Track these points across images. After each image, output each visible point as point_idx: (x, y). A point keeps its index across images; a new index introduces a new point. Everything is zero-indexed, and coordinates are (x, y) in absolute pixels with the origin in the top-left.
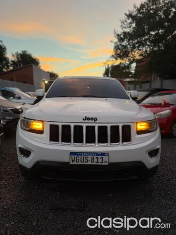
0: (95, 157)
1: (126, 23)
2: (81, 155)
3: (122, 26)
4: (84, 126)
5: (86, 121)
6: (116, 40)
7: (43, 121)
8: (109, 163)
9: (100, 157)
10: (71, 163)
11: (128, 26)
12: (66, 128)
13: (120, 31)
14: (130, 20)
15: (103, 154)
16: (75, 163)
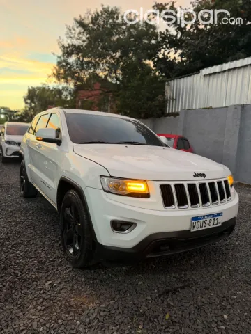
0: (212, 219)
1: (73, 32)
2: (200, 219)
3: (68, 34)
4: (197, 183)
5: (197, 178)
6: (60, 53)
7: (145, 181)
8: (222, 223)
9: (216, 218)
10: (192, 230)
11: (76, 36)
12: (179, 188)
13: (67, 42)
14: (79, 29)
15: (219, 215)
16: (196, 230)
